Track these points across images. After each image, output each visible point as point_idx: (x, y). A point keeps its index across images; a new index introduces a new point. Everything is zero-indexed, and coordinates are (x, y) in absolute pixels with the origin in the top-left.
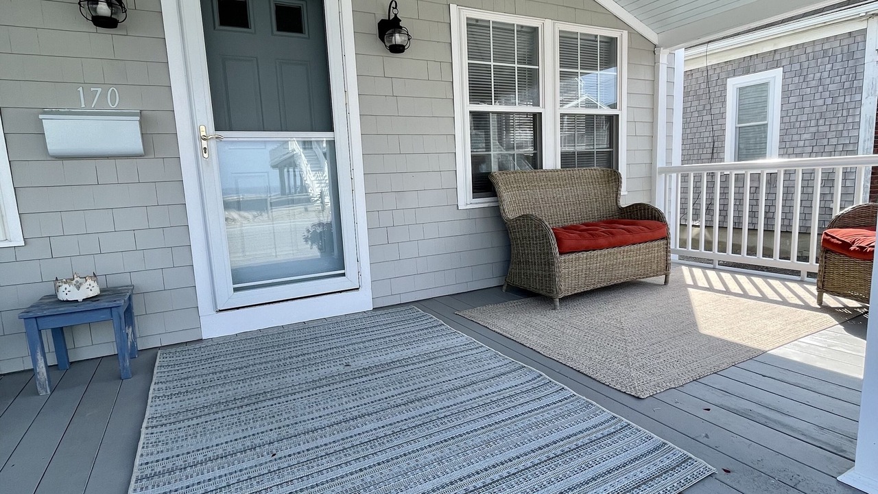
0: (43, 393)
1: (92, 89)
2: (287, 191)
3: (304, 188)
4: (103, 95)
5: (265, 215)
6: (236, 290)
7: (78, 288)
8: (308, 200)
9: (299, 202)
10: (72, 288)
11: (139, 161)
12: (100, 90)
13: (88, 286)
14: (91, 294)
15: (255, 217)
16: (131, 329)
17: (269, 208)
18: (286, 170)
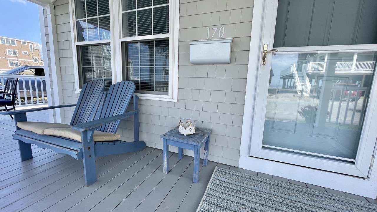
0: (164, 173)
1: (213, 29)
2: (286, 87)
3: (294, 87)
4: (218, 31)
5: (274, 96)
6: (263, 147)
7: (185, 128)
8: (296, 92)
9: (291, 92)
10: (183, 128)
11: (227, 66)
12: (216, 28)
13: (190, 129)
14: (190, 133)
15: (269, 96)
16: (206, 151)
17: (276, 93)
18: (287, 79)
